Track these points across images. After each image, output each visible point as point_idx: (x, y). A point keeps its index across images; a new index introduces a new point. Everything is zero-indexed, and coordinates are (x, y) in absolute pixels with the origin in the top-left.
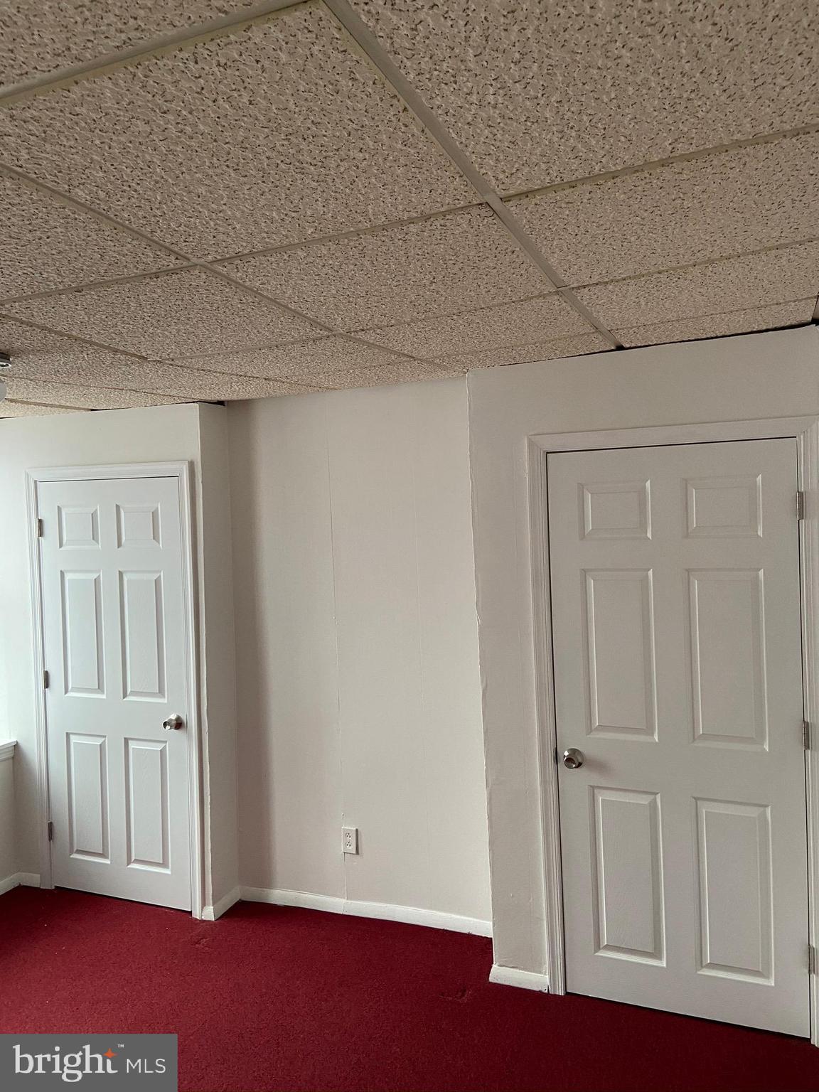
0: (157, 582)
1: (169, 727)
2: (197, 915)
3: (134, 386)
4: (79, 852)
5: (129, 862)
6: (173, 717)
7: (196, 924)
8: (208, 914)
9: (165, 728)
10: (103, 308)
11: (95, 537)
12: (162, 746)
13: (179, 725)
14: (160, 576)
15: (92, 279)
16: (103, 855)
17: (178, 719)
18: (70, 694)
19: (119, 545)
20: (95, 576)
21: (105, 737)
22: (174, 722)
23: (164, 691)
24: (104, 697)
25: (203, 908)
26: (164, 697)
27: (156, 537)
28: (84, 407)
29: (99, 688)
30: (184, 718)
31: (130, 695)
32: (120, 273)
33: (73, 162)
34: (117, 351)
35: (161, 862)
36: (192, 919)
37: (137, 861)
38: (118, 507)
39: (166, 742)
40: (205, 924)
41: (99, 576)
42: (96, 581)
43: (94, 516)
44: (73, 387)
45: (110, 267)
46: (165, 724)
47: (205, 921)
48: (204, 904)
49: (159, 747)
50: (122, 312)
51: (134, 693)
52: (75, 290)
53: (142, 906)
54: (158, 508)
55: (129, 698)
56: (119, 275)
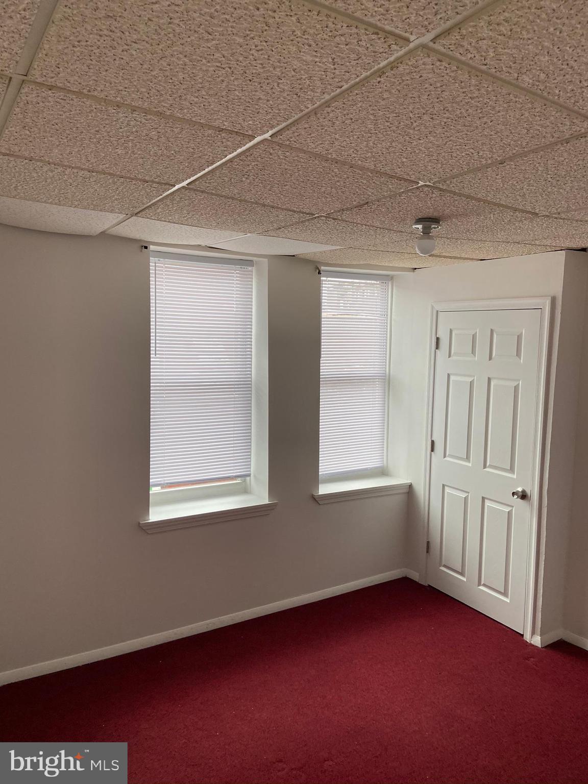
0: (516, 388)
1: (517, 497)
2: (527, 637)
3: (519, 238)
4: (445, 566)
5: (479, 584)
6: (520, 489)
7: (527, 645)
8: (537, 641)
9: (513, 496)
10: (517, 175)
11: (473, 352)
12: (510, 509)
13: (524, 496)
14: (519, 384)
15: (514, 152)
16: (462, 574)
17: (524, 491)
18: (447, 459)
19: (490, 358)
20: (471, 379)
21: (469, 493)
22: (521, 494)
23: (514, 469)
24: (470, 465)
25: (532, 635)
26: (514, 474)
27: (518, 354)
28: (477, 258)
29: (467, 458)
30: (528, 492)
31: (488, 467)
32: (538, 144)
33: (527, 52)
34: (516, 210)
35: (503, 592)
36: (523, 640)
37: (485, 585)
38: (492, 331)
39: (513, 507)
40: (532, 647)
41: (474, 379)
42: (472, 383)
43: (474, 337)
44: (474, 242)
45: (532, 139)
46: (513, 494)
47: (533, 645)
48: (533, 633)
49: (507, 509)
50: (530, 177)
51: (491, 466)
52: (500, 163)
53: (486, 618)
54: (522, 333)
55: (487, 469)
56: (537, 145)
